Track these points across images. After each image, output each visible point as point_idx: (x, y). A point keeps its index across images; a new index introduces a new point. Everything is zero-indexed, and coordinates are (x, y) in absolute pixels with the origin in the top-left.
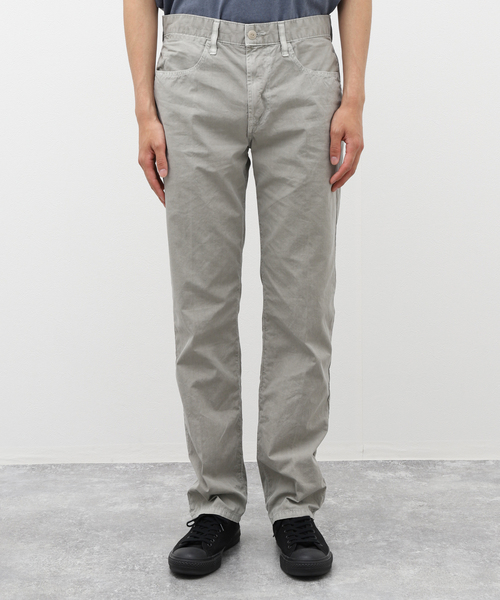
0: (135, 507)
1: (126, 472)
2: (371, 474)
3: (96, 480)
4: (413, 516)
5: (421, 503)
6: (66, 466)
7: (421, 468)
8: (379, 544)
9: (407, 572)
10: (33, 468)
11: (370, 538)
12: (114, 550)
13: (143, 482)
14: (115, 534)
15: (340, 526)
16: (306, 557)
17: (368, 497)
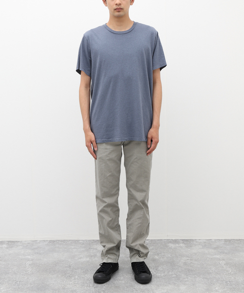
0: (88, 259)
1: (83, 244)
2: (171, 245)
3: (73, 247)
4: (185, 264)
5: (188, 258)
6: (62, 241)
7: (188, 242)
8: (173, 276)
9: (183, 288)
10: (50, 241)
11: (170, 273)
12: (83, 278)
13: (90, 248)
14: (82, 271)
15: (160, 268)
16: (143, 277)
17: (169, 255)
